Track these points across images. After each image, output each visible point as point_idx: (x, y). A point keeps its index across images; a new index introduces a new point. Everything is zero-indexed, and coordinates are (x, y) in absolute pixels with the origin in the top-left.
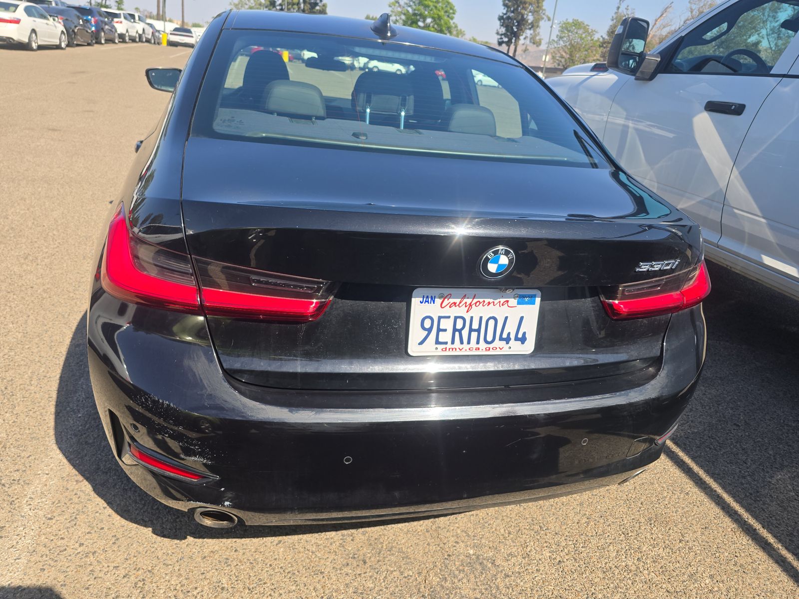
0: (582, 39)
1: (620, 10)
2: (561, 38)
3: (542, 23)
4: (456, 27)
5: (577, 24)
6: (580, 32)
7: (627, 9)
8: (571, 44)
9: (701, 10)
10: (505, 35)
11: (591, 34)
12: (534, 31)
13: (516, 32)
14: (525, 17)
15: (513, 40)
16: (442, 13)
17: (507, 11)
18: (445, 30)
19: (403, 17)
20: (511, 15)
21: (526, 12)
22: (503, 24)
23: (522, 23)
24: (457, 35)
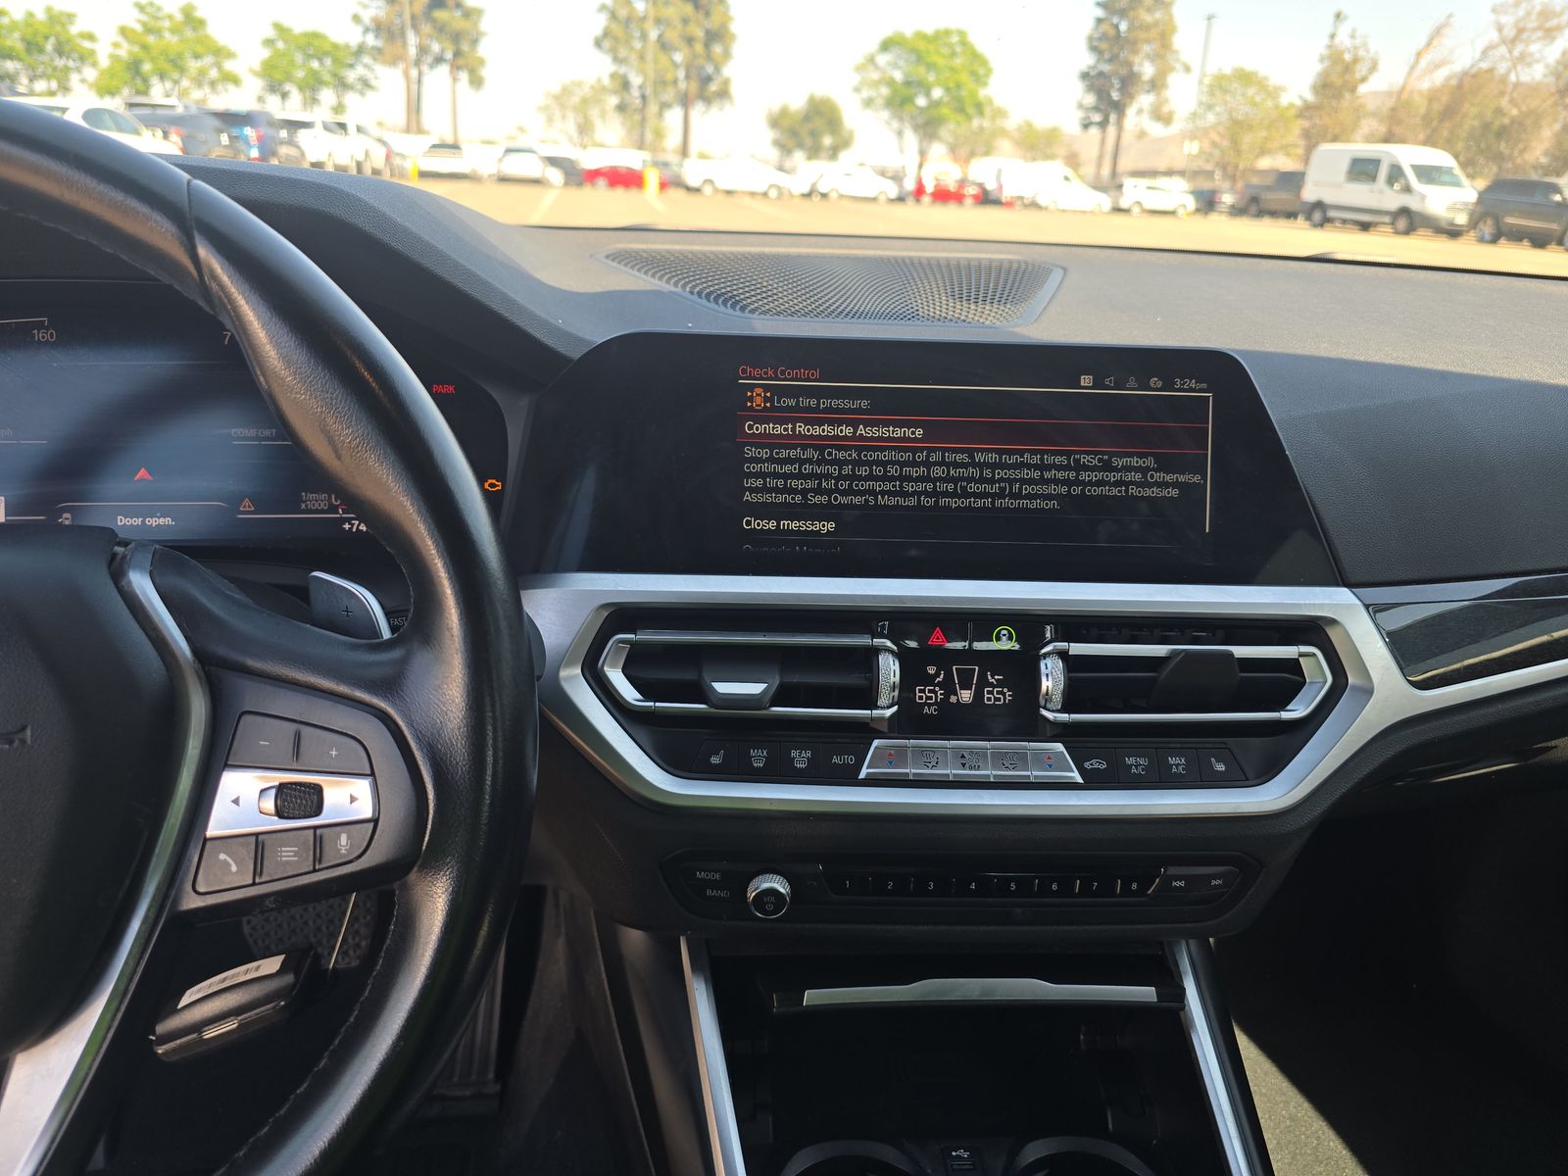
0: (1254, 104)
1: (1337, 40)
2: (1210, 107)
3: (1173, 79)
4: (990, 102)
5: (1245, 77)
6: (1251, 91)
7: (1353, 37)
8: (1231, 118)
9: (1521, 25)
10: (1096, 109)
11: (1274, 93)
12: (1158, 94)
13: (1118, 101)
14: (1136, 69)
15: (1113, 118)
16: (964, 77)
17: (1098, 61)
18: (971, 110)
19: (885, 91)
20: (1106, 68)
21: (1137, 60)
22: (1090, 88)
23: (1129, 82)
24: (993, 118)
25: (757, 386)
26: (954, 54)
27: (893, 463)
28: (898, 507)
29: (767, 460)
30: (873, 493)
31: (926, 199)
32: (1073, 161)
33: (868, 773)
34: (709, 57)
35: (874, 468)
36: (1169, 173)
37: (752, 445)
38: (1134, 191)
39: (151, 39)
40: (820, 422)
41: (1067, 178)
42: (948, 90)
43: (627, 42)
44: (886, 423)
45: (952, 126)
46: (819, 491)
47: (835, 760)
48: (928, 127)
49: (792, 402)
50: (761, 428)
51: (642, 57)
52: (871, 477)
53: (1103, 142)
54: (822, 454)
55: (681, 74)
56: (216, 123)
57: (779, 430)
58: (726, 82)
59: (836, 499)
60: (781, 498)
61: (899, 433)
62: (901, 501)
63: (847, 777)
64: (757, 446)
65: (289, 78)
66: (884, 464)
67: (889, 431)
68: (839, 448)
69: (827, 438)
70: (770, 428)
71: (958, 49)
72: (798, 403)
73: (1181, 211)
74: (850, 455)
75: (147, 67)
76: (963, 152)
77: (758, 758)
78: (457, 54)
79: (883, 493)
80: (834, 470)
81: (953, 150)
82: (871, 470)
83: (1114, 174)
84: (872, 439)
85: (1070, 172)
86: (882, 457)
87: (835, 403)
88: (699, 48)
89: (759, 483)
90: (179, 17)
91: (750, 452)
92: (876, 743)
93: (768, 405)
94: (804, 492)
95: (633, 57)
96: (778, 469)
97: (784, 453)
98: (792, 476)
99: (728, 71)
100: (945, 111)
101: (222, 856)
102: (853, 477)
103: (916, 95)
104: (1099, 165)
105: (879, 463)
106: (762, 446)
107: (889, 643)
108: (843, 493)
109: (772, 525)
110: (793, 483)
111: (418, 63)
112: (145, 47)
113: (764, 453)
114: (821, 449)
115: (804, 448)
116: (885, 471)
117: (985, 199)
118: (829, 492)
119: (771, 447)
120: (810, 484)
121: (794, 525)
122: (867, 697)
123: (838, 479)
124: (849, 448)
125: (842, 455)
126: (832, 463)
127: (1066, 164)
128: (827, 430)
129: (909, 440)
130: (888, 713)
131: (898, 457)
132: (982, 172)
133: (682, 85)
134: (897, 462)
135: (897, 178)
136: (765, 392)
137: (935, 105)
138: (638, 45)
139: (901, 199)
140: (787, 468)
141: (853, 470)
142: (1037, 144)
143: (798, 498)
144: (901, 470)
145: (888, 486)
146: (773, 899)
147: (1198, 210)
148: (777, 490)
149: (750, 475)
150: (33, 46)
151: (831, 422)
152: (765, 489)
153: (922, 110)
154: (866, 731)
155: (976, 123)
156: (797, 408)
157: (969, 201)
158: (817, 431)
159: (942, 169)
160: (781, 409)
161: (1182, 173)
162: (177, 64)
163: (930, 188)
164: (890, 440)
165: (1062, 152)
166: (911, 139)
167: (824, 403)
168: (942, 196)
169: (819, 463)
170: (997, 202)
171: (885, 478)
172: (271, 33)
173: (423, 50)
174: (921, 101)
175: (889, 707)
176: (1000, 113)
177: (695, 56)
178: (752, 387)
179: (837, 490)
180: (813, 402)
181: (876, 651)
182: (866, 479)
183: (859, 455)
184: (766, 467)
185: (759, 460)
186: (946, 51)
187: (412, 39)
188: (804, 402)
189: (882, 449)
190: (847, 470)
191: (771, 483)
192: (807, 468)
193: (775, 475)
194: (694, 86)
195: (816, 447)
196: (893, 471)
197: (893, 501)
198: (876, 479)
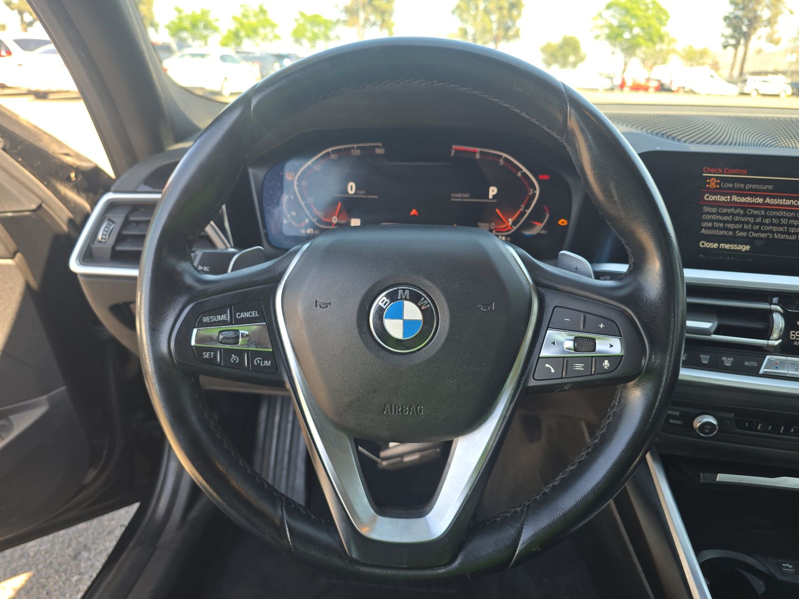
3: (781, 18)
4: (667, 34)
10: (732, 37)
12: (772, 28)
13: (746, 32)
14: (759, 13)
15: (742, 41)
16: (653, 22)
17: (735, 9)
18: (656, 39)
19: (607, 31)
20: (740, 13)
21: (759, 8)
22: (729, 25)
23: (754, 21)
24: (669, 43)
25: (712, 177)
26: (647, 9)
27: (784, 217)
28: (785, 240)
29: (715, 214)
30: (772, 232)
31: (626, 89)
32: (715, 66)
33: (765, 372)
34: (510, 17)
35: (773, 219)
36: (776, 73)
37: (707, 206)
38: (753, 83)
39: (245, 21)
40: (746, 196)
41: (712, 76)
42: (643, 28)
43: (468, 11)
44: (782, 198)
45: (643, 48)
46: (742, 230)
47: (746, 363)
48: (630, 49)
49: (731, 185)
50: (712, 198)
51: (475, 19)
52: (771, 224)
53: (735, 55)
54: (745, 211)
55: (495, 26)
56: (272, 59)
57: (723, 199)
58: (518, 30)
59: (751, 234)
60: (721, 233)
61: (788, 202)
62: (787, 237)
63: (754, 372)
64: (710, 206)
65: (304, 36)
66: (779, 218)
67: (783, 201)
68: (755, 209)
69: (749, 203)
70: (720, 198)
71: (650, 6)
72: (734, 185)
73: (783, 95)
74: (761, 213)
75: (242, 34)
76: (649, 63)
77: (705, 359)
78: (383, 21)
79: (777, 232)
80: (751, 220)
81: (643, 61)
82: (772, 221)
83: (741, 73)
84: (773, 205)
85: (713, 72)
86: (778, 214)
87: (754, 186)
88: (505, 12)
89: (710, 224)
90: (258, 10)
91: (706, 209)
92: (768, 357)
93: (718, 186)
94: (734, 230)
95: (471, 19)
96: (721, 218)
97: (725, 211)
98: (728, 222)
99: (519, 23)
100: (641, 40)
101: (547, 365)
102: (761, 224)
103: (624, 32)
104: (732, 69)
105: (776, 217)
106: (713, 207)
107: (779, 308)
108: (756, 231)
109: (715, 246)
110: (729, 226)
111: (364, 26)
112: (242, 25)
113: (714, 210)
114: (745, 209)
115: (736, 208)
116: (780, 221)
117: (662, 88)
118: (748, 231)
119: (718, 207)
120: (740, 226)
121: (727, 246)
122: (766, 334)
123: (753, 224)
124: (761, 209)
125: (756, 212)
126: (750, 216)
127: (711, 68)
128: (749, 200)
129: (794, 206)
130: (776, 343)
131: (787, 214)
132: (661, 73)
133: (494, 33)
134: (786, 217)
135: (611, 78)
136: (717, 180)
137: (635, 37)
138: (473, 12)
139: (612, 89)
140: (725, 218)
141: (762, 220)
142: (694, 57)
143: (731, 233)
144: (788, 221)
145: (781, 229)
146: (710, 427)
147: (793, 94)
148: (719, 229)
149: (706, 221)
150: (194, 26)
151: (751, 196)
152: (713, 228)
153: (627, 40)
154: (763, 351)
155: (658, 47)
156: (733, 188)
157: (651, 90)
158: (744, 200)
159: (637, 72)
160: (725, 189)
161: (784, 73)
162: (255, 31)
163: (629, 83)
164: (783, 205)
165: (709, 61)
166: (620, 55)
167: (748, 186)
168: (636, 88)
169: (743, 216)
170: (669, 90)
171: (779, 225)
172: (298, 16)
173: (367, 20)
174: (627, 35)
175: (776, 340)
176: (672, 41)
177: (502, 17)
178: (710, 178)
179: (752, 230)
180: (742, 186)
181: (771, 312)
182: (768, 225)
183: (766, 213)
184: (714, 217)
185: (712, 214)
186: (643, 7)
187: (362, 15)
188: (737, 185)
189: (779, 210)
190: (759, 220)
191: (716, 225)
192: (737, 218)
193: (719, 221)
194: (501, 33)
195: (742, 208)
196: (784, 222)
197: (783, 237)
198: (774, 225)
